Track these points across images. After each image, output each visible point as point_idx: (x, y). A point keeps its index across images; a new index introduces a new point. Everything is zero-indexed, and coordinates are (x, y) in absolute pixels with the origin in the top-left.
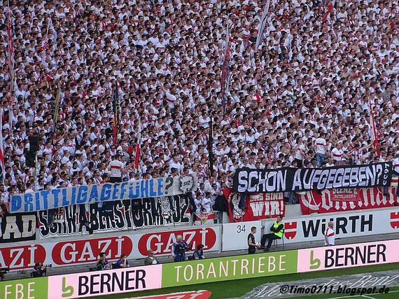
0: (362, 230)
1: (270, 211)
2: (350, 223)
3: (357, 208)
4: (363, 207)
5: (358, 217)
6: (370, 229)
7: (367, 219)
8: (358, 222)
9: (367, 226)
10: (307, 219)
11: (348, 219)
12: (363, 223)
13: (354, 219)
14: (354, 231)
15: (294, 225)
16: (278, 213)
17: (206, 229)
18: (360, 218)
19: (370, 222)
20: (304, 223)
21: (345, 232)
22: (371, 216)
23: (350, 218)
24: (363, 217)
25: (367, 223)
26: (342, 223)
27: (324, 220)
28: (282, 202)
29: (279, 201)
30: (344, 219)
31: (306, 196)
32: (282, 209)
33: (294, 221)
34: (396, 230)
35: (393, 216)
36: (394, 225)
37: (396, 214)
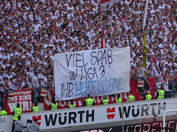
0: (87, 120)
2: (78, 115)
5: (84, 112)
6: (93, 120)
7: (90, 113)
8: (84, 115)
9: (90, 118)
10: (48, 113)
11: (77, 113)
12: (88, 116)
13: (81, 113)
14: (81, 121)
15: (39, 117)
16: (28, 109)
18: (86, 112)
19: (92, 115)
20: (46, 116)
21: (75, 122)
22: (93, 111)
23: (79, 112)
24: (88, 111)
25: (90, 115)
26: (73, 116)
27: (60, 114)
28: (31, 102)
29: (29, 101)
30: (75, 113)
31: (47, 97)
32: (31, 107)
33: (39, 114)
34: (111, 120)
35: (109, 110)
36: (109, 117)
37: (111, 109)
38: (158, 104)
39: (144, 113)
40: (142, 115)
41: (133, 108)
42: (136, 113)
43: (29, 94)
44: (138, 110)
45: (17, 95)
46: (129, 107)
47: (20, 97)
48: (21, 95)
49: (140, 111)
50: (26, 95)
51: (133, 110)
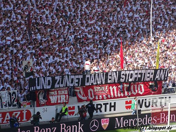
0: (110, 110)
1: (60, 100)
2: (104, 106)
3: (108, 98)
4: (111, 98)
5: (108, 104)
6: (115, 110)
7: (113, 104)
8: (108, 106)
9: (113, 108)
10: (81, 105)
11: (102, 105)
12: (111, 106)
13: (106, 104)
14: (106, 111)
15: (74, 108)
16: (65, 101)
17: (26, 110)
18: (109, 104)
19: (114, 106)
20: (79, 107)
21: (101, 111)
22: (115, 103)
23: (104, 104)
24: (111, 103)
25: (113, 106)
26: (99, 106)
28: (67, 96)
29: (66, 95)
30: (101, 105)
31: (80, 92)
32: (67, 99)
33: (73, 106)
34: (128, 110)
35: (127, 103)
36: (127, 107)
37: (129, 102)
38: (164, 98)
39: (154, 104)
40: (153, 106)
41: (145, 101)
42: (147, 105)
43: (66, 90)
44: (149, 102)
45: (56, 90)
46: (143, 100)
47: (59, 92)
48: (60, 90)
49: (151, 103)
50: (63, 90)
51: (145, 103)
